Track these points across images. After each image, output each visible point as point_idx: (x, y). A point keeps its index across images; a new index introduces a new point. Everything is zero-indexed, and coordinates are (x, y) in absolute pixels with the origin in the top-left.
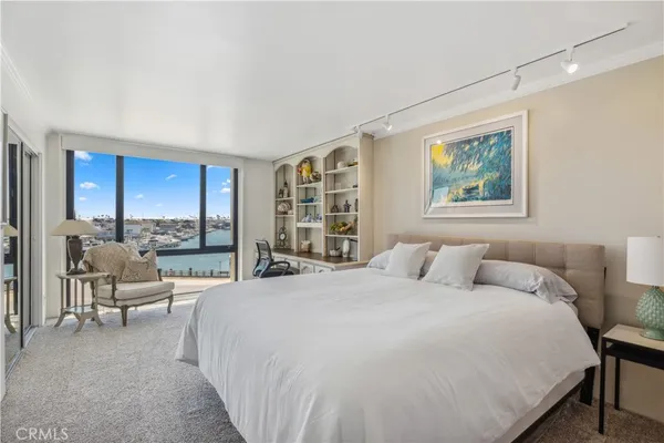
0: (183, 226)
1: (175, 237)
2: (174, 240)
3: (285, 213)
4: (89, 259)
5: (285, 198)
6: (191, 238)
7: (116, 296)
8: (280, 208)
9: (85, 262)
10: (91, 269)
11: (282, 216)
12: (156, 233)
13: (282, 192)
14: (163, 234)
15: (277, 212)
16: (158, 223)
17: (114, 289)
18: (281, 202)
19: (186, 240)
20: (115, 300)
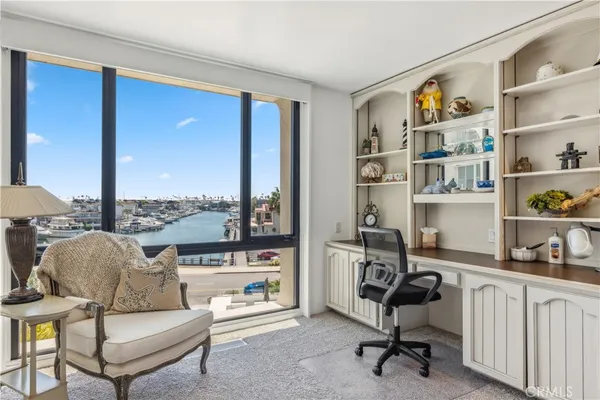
0: (167, 208)
1: (159, 219)
2: (158, 223)
3: (377, 180)
4: (51, 268)
5: (375, 154)
6: (176, 220)
7: (106, 354)
8: (367, 171)
9: (42, 274)
10: (55, 288)
11: (367, 184)
12: (138, 215)
13: (368, 144)
14: (145, 216)
15: (359, 178)
16: (140, 204)
17: (101, 337)
18: (369, 160)
19: (170, 223)
20: (103, 363)
